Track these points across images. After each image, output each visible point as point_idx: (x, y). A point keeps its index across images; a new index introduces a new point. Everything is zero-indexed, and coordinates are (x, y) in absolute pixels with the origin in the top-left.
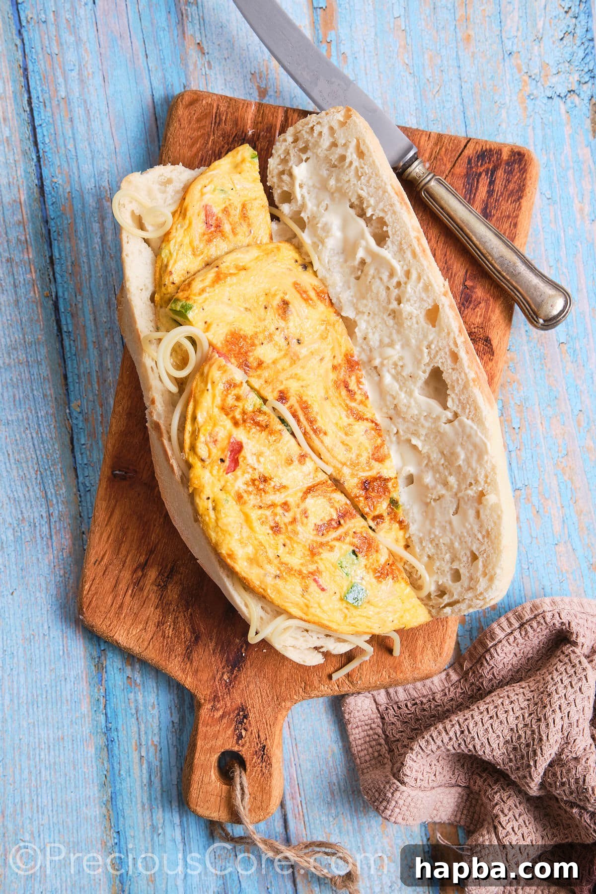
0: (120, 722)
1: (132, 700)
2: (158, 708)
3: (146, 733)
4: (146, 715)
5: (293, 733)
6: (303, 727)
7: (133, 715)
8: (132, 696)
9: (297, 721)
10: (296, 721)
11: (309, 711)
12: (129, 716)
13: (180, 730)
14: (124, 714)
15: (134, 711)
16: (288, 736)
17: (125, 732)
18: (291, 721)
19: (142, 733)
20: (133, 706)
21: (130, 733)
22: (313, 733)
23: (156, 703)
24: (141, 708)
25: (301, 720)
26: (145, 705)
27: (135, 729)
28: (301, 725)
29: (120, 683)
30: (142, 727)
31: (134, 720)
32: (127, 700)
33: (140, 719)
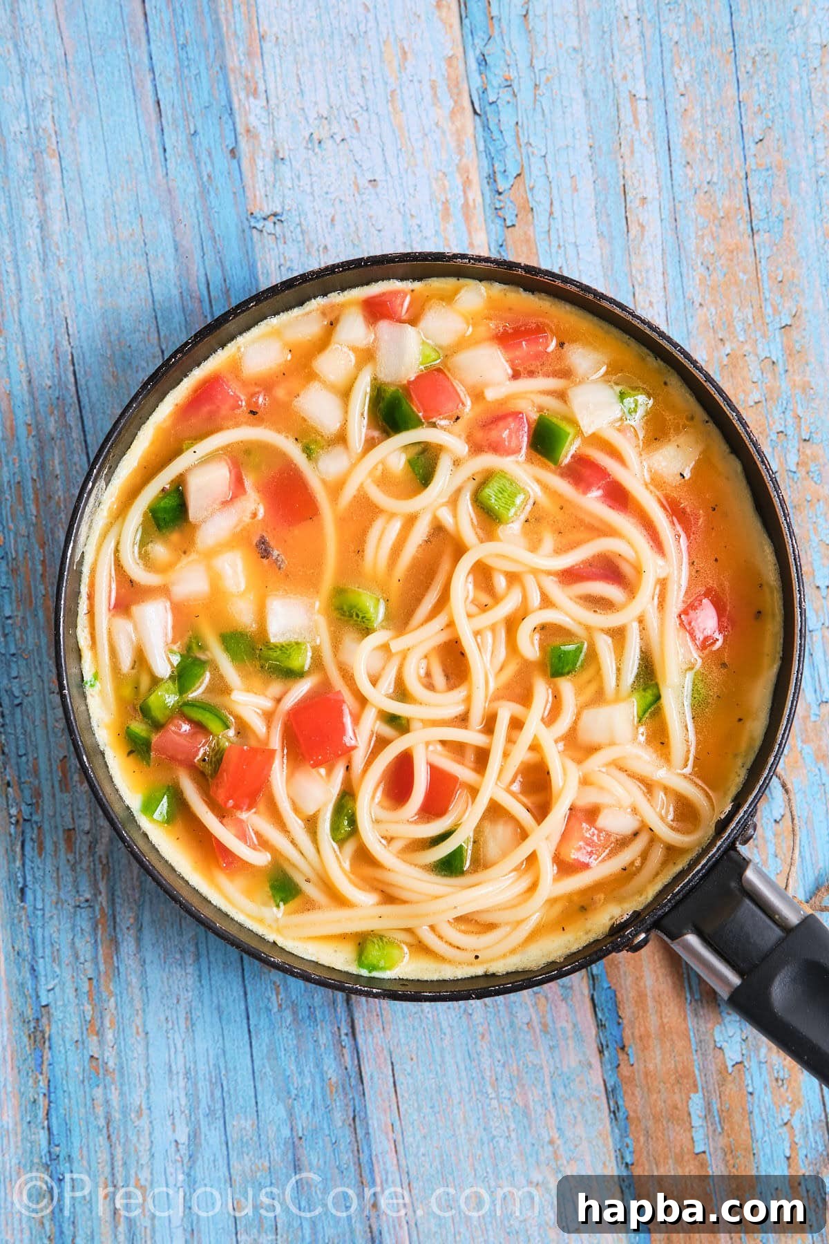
0: (77, 1144)
1: (100, 1100)
2: (149, 1116)
3: (125, 1164)
4: (126, 1130)
5: (403, 1163)
6: (422, 1150)
7: (100, 1131)
8: (98, 1093)
9: (411, 1139)
10: (409, 1140)
11: (433, 1120)
12: (93, 1131)
13: (190, 1157)
14: (84, 1128)
15: (102, 1122)
16: (395, 1168)
17: (85, 1163)
18: (399, 1138)
19: (118, 1164)
20: (100, 1111)
21: (94, 1165)
22: (442, 1163)
23: (144, 1107)
24: (117, 1115)
25: (418, 1137)
26: (124, 1111)
27: (105, 1156)
28: (418, 1147)
29: (77, 1069)
30: (119, 1151)
31: (102, 1139)
32: (89, 1103)
33: (114, 1138)
